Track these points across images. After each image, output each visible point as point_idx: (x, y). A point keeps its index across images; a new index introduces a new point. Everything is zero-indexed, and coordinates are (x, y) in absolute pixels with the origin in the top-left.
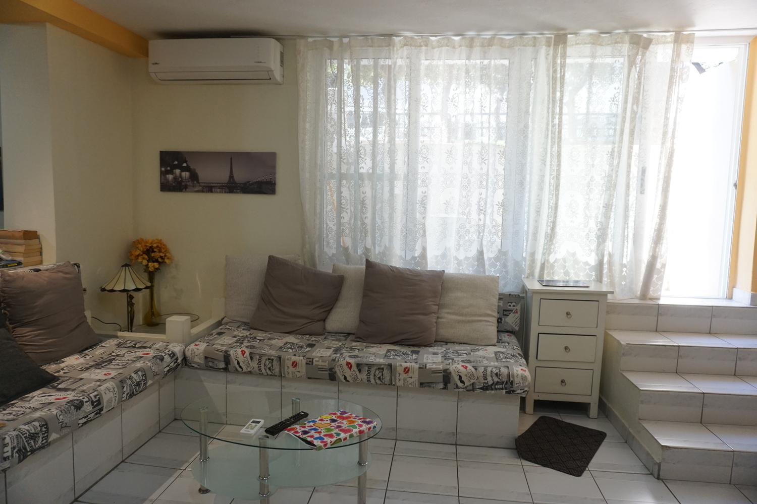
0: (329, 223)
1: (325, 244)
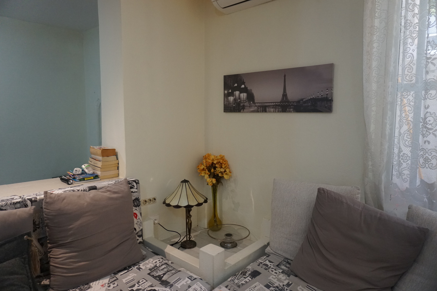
0: (402, 147)
1: (394, 173)
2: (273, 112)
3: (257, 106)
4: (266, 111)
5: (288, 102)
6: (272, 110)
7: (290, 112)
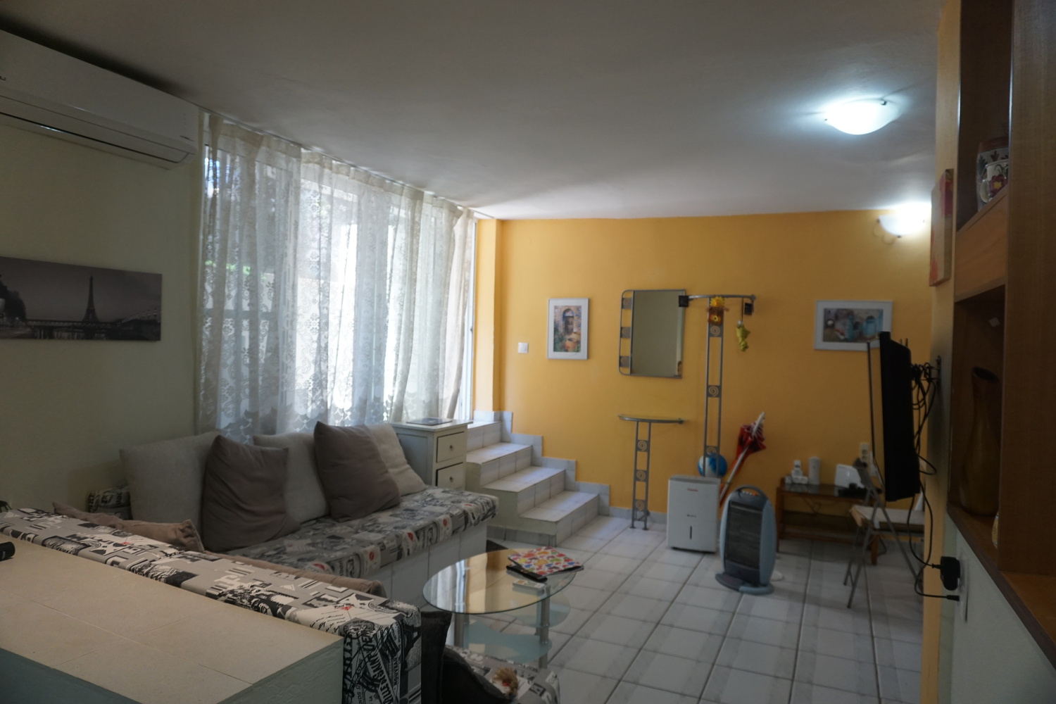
2: (68, 338)
3: (30, 326)
4: (51, 337)
5: (98, 322)
7: (99, 339)
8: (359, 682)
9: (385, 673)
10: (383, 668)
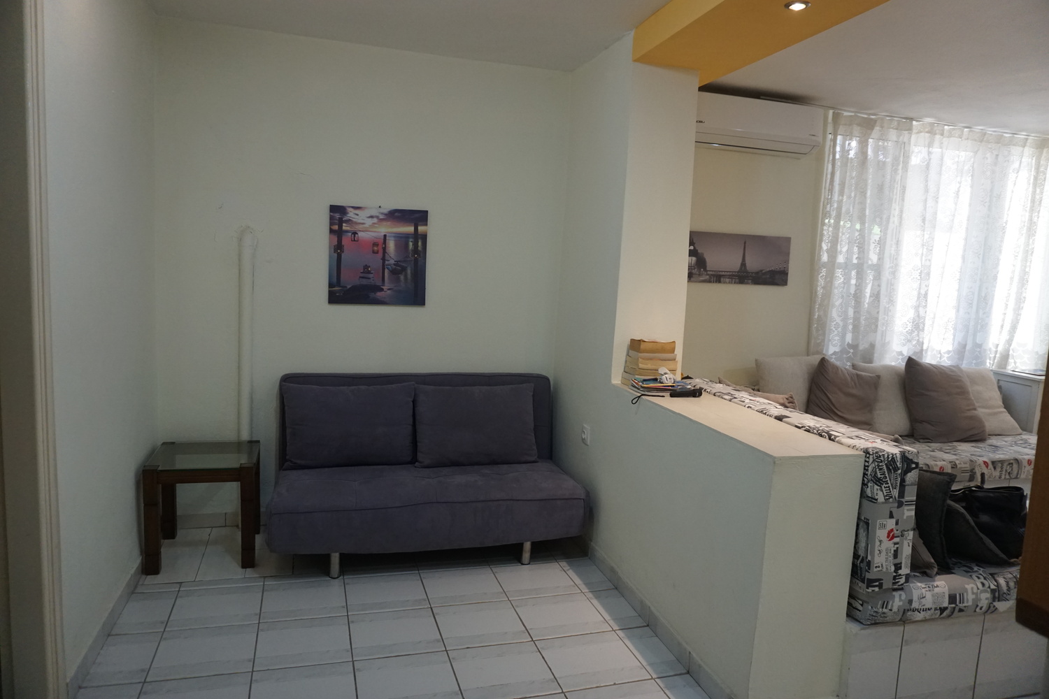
2: (729, 283)
3: (708, 275)
4: (720, 282)
5: (747, 272)
6: (727, 280)
7: (747, 283)
8: (872, 480)
9: (888, 479)
10: (887, 475)
